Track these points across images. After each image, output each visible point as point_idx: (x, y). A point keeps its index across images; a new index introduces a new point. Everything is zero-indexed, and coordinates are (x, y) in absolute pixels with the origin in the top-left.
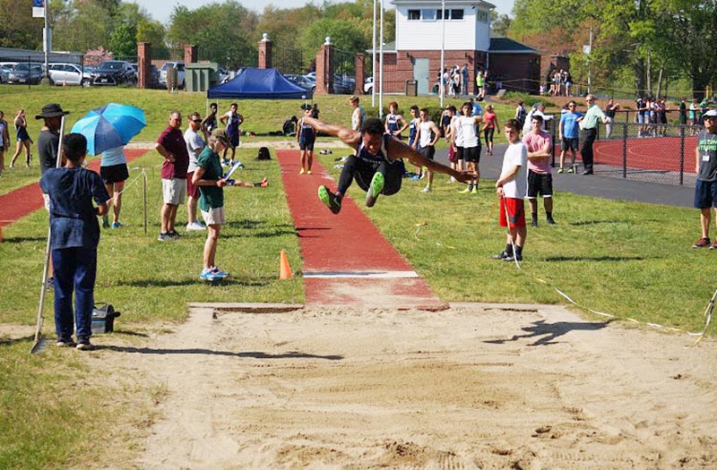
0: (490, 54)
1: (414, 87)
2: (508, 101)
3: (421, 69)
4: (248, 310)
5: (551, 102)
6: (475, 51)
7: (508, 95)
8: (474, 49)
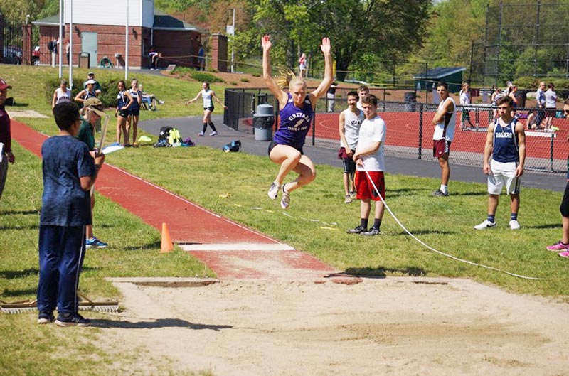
0: (154, 31)
1: (87, 60)
2: (178, 76)
3: (89, 43)
4: (165, 285)
5: (219, 77)
6: (142, 27)
7: (177, 70)
8: (141, 25)
